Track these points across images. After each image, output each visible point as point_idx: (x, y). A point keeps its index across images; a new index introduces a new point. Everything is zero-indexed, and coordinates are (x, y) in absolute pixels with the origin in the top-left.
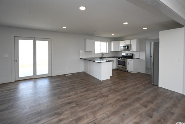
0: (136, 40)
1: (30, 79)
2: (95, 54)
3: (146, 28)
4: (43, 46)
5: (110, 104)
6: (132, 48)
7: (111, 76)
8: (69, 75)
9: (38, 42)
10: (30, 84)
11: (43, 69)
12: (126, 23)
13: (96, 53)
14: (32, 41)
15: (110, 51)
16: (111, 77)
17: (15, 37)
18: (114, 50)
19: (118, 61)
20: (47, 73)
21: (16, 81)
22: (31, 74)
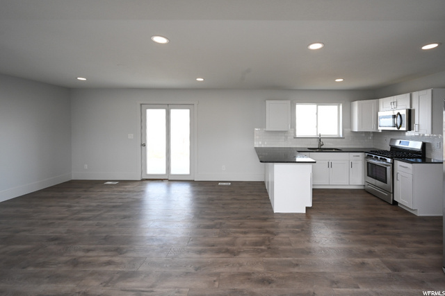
0: (429, 91)
1: (162, 180)
2: (295, 138)
3: (435, 45)
5: (218, 274)
6: (416, 122)
8: (224, 184)
9: (174, 112)
12: (316, 46)
13: (299, 134)
15: (348, 130)
16: (307, 208)
17: (141, 104)
18: (359, 128)
20: (188, 172)
21: (143, 180)
22: (163, 171)
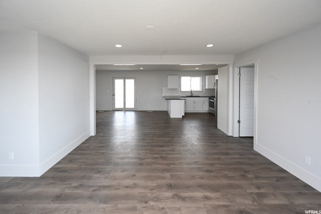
1: (122, 110)
4: (130, 83)
7: (184, 115)
8: (150, 111)
10: (122, 113)
11: (130, 104)
13: (182, 90)
14: (122, 80)
15: (204, 88)
17: (113, 77)
18: (208, 87)
19: (210, 102)
20: (133, 107)
21: (113, 110)
22: (122, 106)
